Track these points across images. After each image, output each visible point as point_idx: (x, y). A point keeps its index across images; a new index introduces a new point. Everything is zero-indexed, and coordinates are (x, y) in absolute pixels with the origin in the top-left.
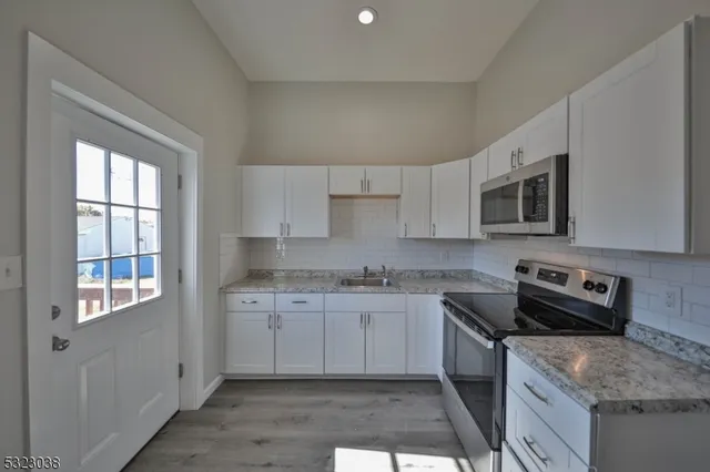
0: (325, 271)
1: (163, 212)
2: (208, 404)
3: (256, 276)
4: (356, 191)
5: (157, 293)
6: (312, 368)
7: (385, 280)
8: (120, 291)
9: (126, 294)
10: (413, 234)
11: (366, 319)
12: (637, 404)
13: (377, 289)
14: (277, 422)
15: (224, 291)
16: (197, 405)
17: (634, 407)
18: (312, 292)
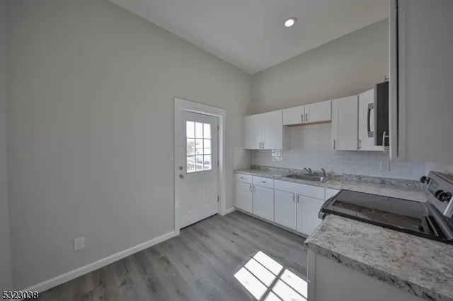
0: (286, 169)
1: (212, 140)
2: (227, 215)
3: (253, 168)
4: (298, 121)
5: (210, 168)
6: (268, 216)
7: (322, 178)
8: (198, 166)
9: (200, 167)
10: (341, 147)
11: (297, 198)
12: (335, 255)
13: (315, 183)
14: (244, 231)
15: (235, 172)
16: (223, 214)
17: (333, 256)
18: (268, 177)
